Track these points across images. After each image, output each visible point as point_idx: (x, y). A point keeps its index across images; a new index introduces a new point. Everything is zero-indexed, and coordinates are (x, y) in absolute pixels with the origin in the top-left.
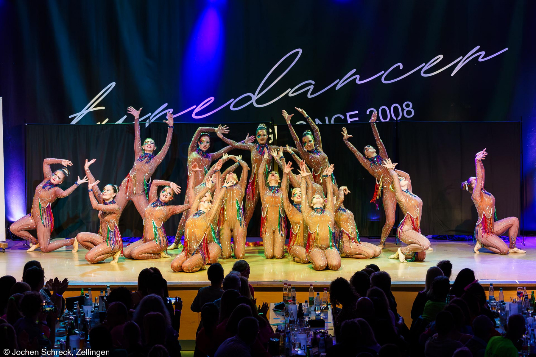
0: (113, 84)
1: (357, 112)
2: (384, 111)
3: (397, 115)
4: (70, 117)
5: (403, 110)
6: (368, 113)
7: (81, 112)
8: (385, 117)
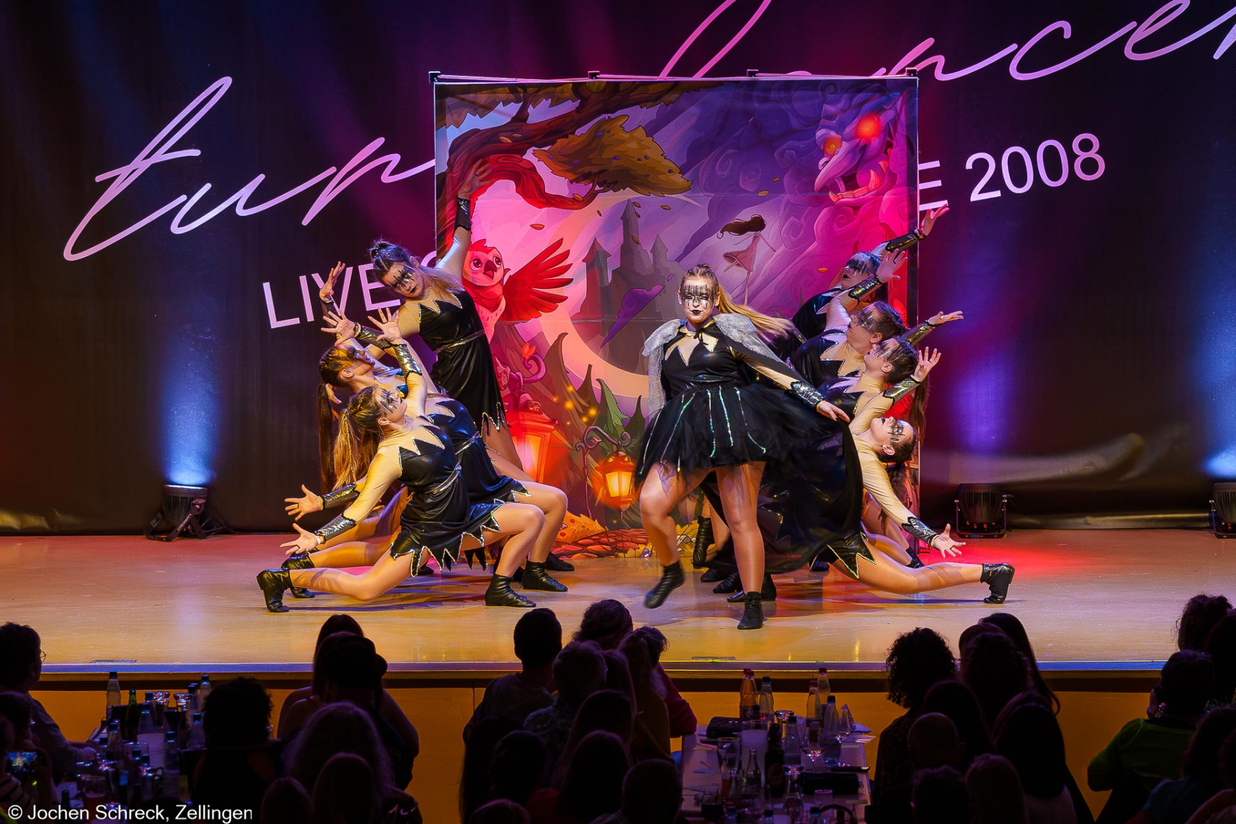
0: (226, 82)
1: (936, 164)
2: (1016, 160)
3: (1054, 173)
4: (99, 179)
5: (1072, 157)
6: (969, 165)
7: (129, 163)
8: (1019, 181)
